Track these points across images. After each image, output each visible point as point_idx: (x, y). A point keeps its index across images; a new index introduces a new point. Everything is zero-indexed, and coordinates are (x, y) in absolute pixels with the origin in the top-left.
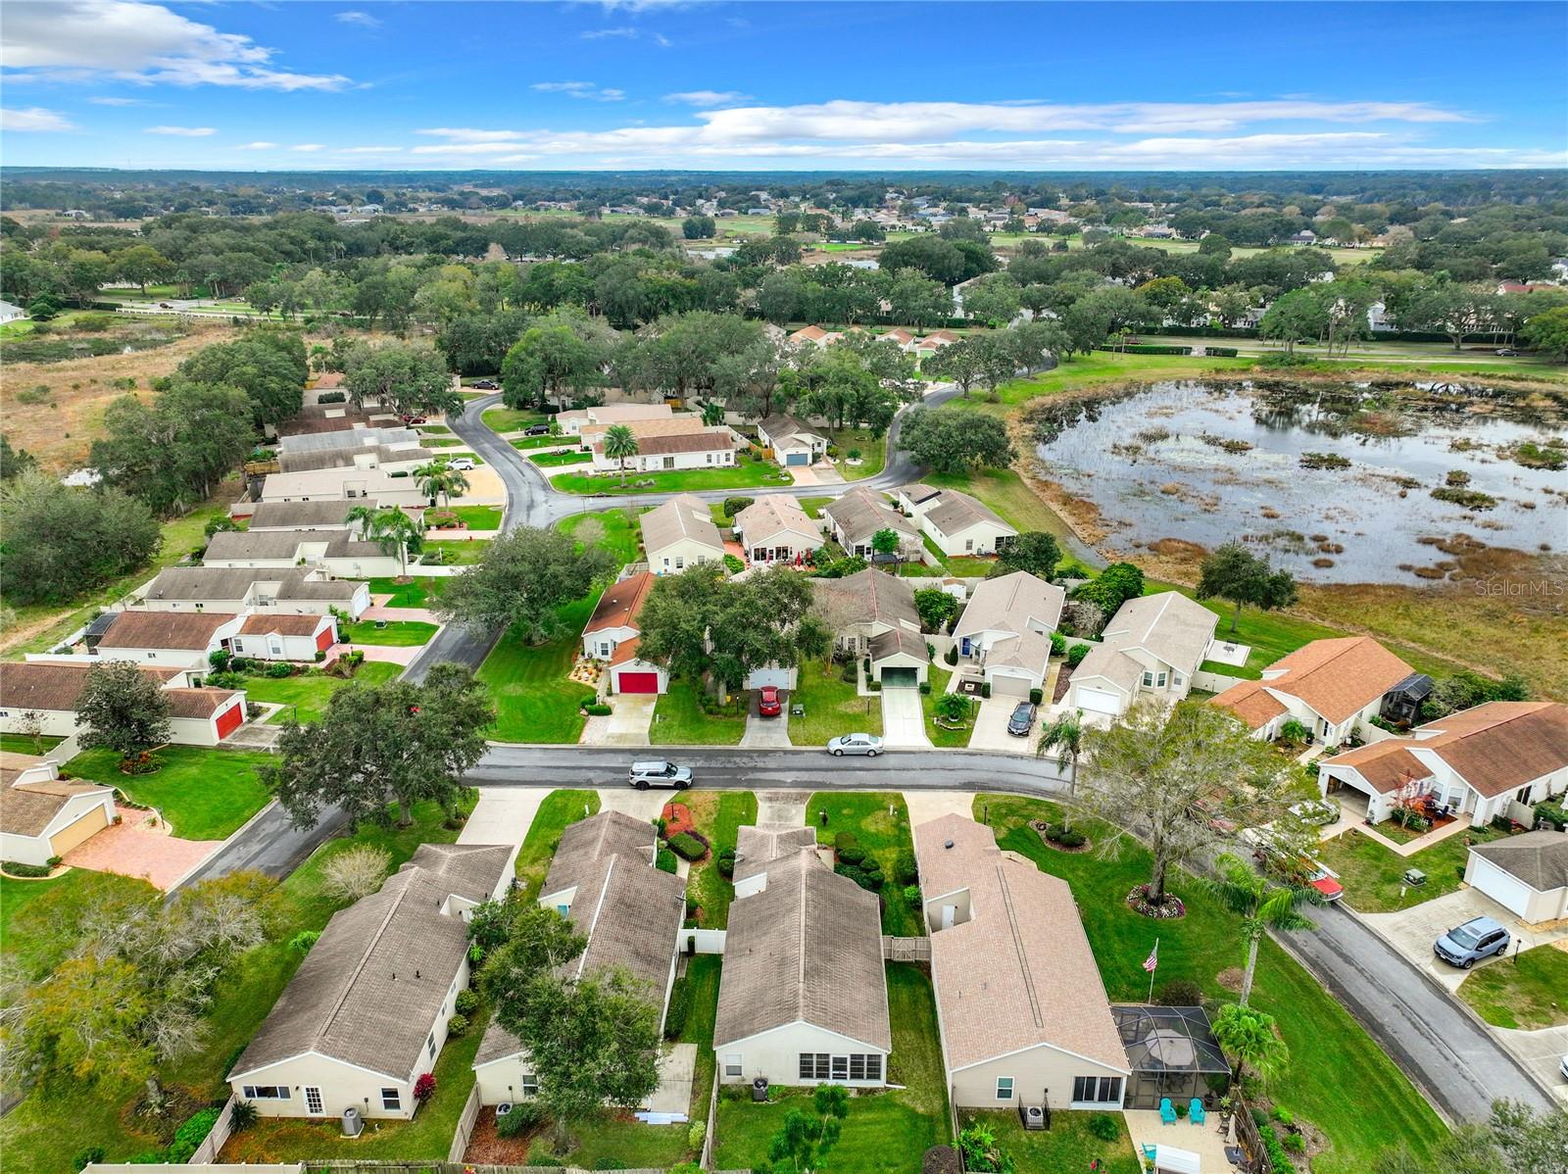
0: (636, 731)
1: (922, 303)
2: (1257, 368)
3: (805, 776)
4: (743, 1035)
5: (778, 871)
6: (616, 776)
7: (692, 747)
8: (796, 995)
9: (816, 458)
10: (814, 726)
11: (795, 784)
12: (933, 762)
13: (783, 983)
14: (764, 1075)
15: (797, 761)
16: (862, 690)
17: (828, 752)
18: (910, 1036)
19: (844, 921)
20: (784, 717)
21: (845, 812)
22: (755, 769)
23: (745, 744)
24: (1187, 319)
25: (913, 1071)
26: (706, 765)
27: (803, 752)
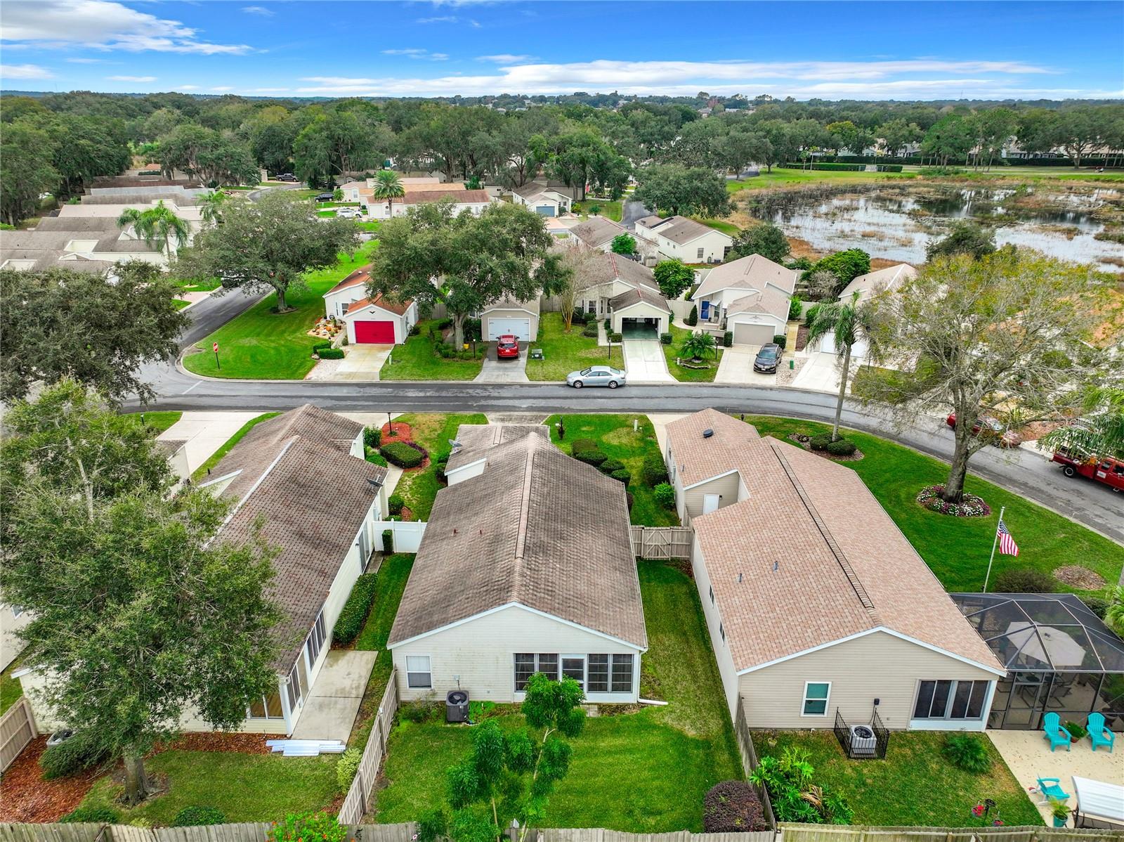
0: (367, 370)
1: (650, 130)
2: (920, 177)
3: (542, 403)
4: (430, 627)
5: (500, 455)
6: (337, 403)
7: (424, 382)
8: (510, 572)
9: (562, 211)
10: (551, 367)
11: (530, 409)
12: (678, 392)
13: (494, 561)
14: (463, 687)
15: (533, 392)
16: (603, 341)
17: (568, 385)
18: (670, 640)
19: (581, 502)
20: (523, 360)
21: (584, 429)
22: (489, 397)
23: (479, 379)
24: (859, 150)
25: (677, 682)
26: (437, 394)
27: (541, 385)
